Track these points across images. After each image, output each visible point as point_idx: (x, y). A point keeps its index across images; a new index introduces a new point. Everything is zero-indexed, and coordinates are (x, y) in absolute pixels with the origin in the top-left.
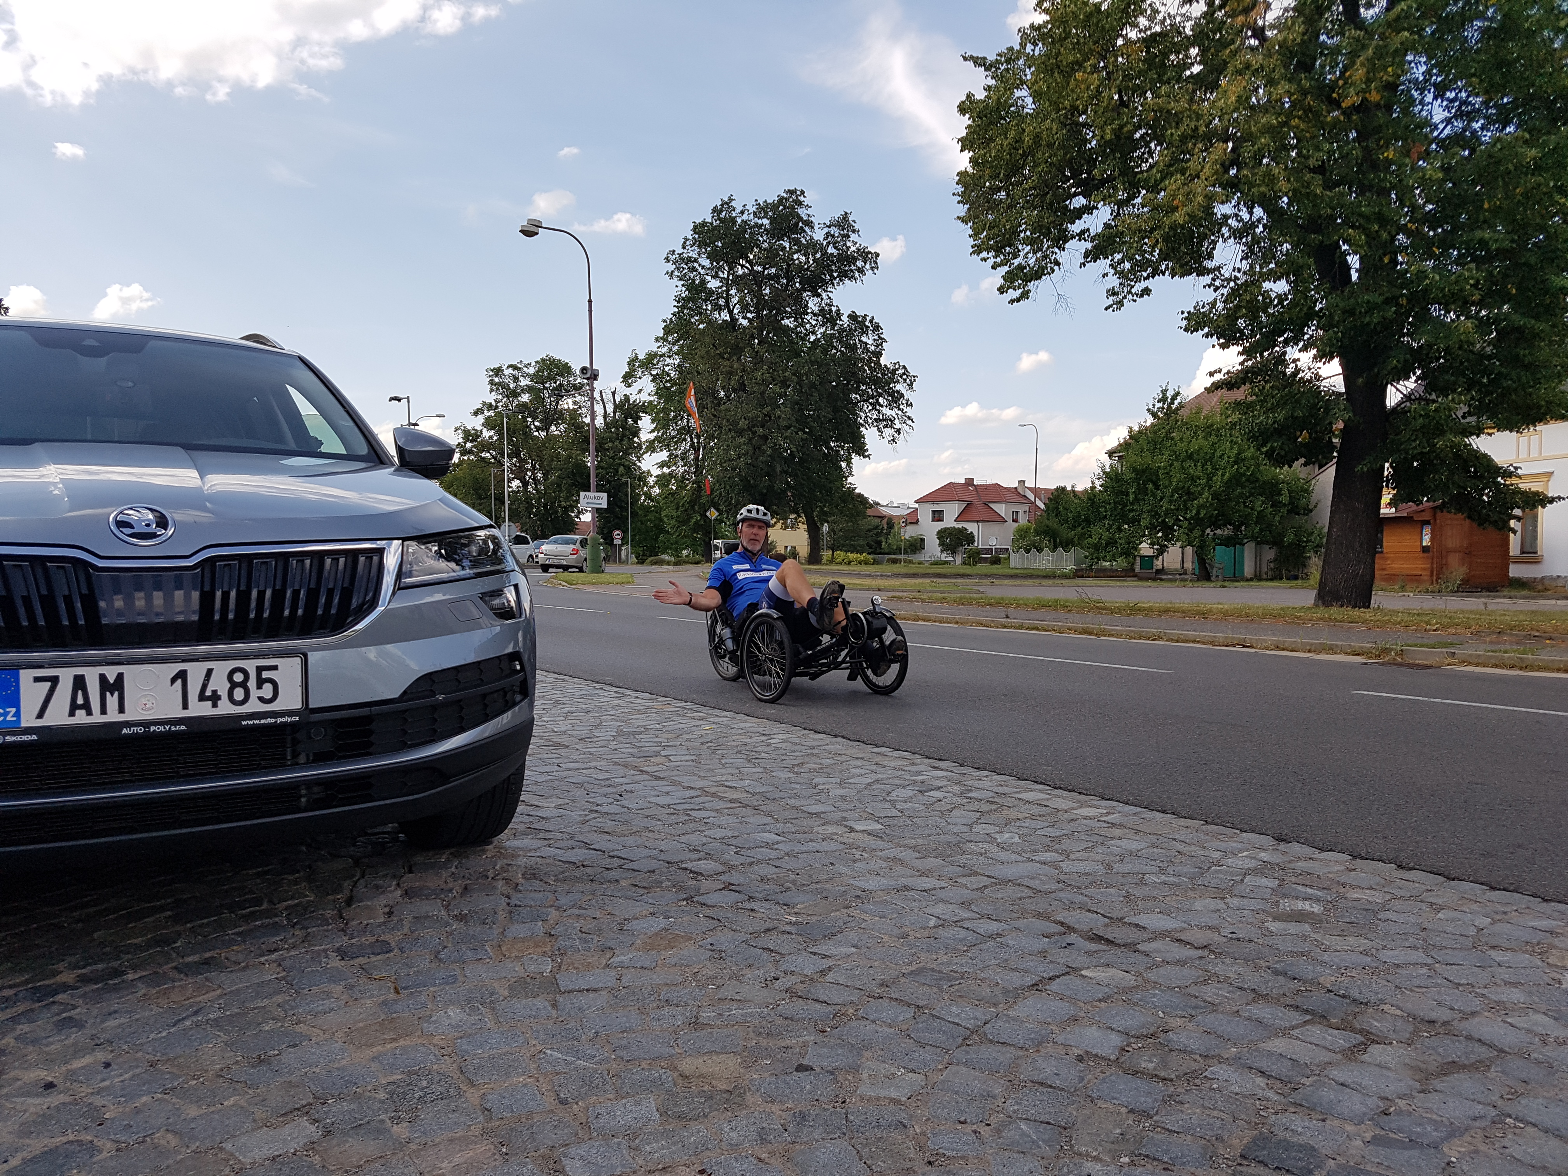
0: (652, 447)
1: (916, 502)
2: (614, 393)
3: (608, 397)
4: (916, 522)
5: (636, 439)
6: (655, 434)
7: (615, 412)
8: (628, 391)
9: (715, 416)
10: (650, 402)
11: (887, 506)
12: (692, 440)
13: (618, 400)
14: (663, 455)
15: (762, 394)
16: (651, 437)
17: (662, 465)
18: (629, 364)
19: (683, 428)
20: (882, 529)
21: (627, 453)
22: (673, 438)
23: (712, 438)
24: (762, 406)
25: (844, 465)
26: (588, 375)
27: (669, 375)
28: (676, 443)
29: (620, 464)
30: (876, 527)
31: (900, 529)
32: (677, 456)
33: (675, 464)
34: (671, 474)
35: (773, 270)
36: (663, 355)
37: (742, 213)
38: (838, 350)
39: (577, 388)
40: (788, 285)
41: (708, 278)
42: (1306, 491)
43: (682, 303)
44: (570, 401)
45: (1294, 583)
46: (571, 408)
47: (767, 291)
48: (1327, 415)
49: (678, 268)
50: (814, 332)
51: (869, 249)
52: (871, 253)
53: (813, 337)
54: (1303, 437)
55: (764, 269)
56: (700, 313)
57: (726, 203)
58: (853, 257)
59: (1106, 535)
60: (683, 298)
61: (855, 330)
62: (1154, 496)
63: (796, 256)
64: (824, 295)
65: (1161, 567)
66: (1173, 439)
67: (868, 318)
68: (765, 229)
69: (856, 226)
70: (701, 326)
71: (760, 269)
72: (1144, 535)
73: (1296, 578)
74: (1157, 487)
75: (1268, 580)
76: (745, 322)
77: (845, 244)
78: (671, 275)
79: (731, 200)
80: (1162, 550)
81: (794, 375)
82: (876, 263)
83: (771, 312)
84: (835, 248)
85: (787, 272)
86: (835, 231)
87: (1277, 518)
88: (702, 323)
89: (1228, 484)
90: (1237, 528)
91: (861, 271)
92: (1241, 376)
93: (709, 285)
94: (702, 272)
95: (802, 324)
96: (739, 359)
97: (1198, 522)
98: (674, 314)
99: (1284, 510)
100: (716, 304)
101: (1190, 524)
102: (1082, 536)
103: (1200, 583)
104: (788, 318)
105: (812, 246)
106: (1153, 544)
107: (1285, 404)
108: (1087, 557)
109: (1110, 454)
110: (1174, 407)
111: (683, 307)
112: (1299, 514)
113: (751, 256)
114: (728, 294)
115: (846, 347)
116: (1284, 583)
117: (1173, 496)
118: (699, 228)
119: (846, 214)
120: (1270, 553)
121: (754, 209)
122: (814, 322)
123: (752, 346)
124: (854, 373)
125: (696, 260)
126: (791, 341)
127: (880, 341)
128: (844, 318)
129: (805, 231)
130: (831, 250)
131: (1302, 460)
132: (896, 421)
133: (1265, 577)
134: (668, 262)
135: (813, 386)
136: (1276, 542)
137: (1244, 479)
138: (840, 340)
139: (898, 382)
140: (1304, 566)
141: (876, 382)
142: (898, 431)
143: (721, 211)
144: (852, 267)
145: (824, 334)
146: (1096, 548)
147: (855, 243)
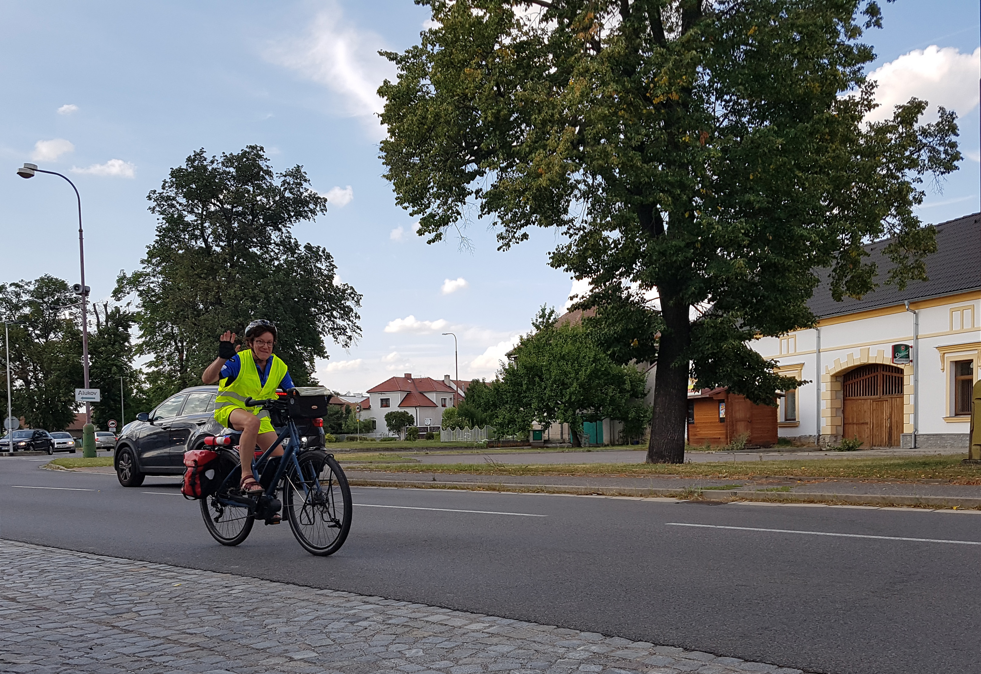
0: (140, 350)
1: (368, 392)
2: (105, 306)
3: (100, 309)
4: (369, 408)
5: (127, 344)
6: (143, 339)
7: (107, 321)
8: (118, 304)
9: (195, 324)
10: (138, 313)
11: (345, 395)
12: (176, 344)
13: (109, 311)
14: (151, 357)
15: (236, 306)
16: (140, 341)
17: (150, 365)
18: (118, 281)
19: (168, 334)
20: (342, 414)
21: (118, 355)
22: (159, 342)
23: (193, 342)
24: (237, 317)
25: (307, 363)
26: (80, 292)
27: (154, 291)
28: (162, 346)
29: (113, 365)
30: (337, 413)
31: (355, 413)
32: (163, 357)
33: (162, 364)
34: (158, 372)
35: (240, 208)
36: (148, 274)
37: (212, 162)
38: (298, 273)
39: (73, 302)
40: (253, 220)
41: (185, 213)
42: (642, 381)
43: (163, 233)
44: (67, 312)
45: (636, 447)
46: (68, 318)
47: (236, 225)
48: (650, 327)
49: (159, 205)
50: (277, 259)
51: (319, 195)
52: (320, 198)
53: (276, 263)
54: (635, 343)
55: (233, 207)
56: (180, 241)
57: (198, 154)
58: (306, 201)
59: (508, 415)
60: (164, 229)
61: (311, 258)
62: (540, 386)
63: (258, 198)
64: (284, 229)
65: (547, 438)
66: (550, 345)
67: (321, 249)
68: (232, 176)
69: (307, 177)
70: (180, 252)
71: (229, 207)
72: (534, 415)
73: (638, 443)
74: (542, 380)
75: (619, 445)
76: (218, 249)
77: (299, 191)
78: (153, 210)
79: (202, 152)
80: (547, 426)
81: (262, 292)
82: (325, 206)
83: (240, 241)
84: (291, 193)
85: (252, 210)
86: (290, 179)
87: (623, 401)
88: (181, 249)
89: (590, 377)
90: (597, 409)
91: (313, 212)
92: (591, 299)
93: (186, 219)
94: (180, 208)
95: (267, 252)
96: (214, 279)
97: (571, 405)
98: (156, 242)
99: (628, 395)
100: (193, 234)
101: (565, 406)
102: (491, 417)
103: (574, 449)
104: (255, 247)
105: (271, 191)
106: (540, 421)
107: (621, 320)
108: (495, 432)
109: (509, 355)
110: (550, 321)
111: (164, 236)
112: (638, 398)
113: (221, 197)
114: (202, 226)
115: (304, 271)
116: (630, 447)
117: (552, 386)
118: (175, 173)
119: (298, 166)
120: (620, 426)
121: (222, 159)
122: (277, 251)
123: (225, 268)
124: (312, 292)
125: (174, 199)
126: (258, 265)
127: (332, 267)
128: (302, 248)
129: (265, 179)
130: (287, 194)
131: (635, 360)
132: (348, 330)
133: (617, 443)
134: (150, 199)
135: (278, 301)
136: (624, 419)
137: (600, 373)
138: (299, 266)
139: (348, 299)
140: (643, 434)
141: (330, 299)
142: (350, 338)
143: (194, 160)
144: (306, 209)
145: (286, 261)
146: (501, 425)
147: (307, 190)
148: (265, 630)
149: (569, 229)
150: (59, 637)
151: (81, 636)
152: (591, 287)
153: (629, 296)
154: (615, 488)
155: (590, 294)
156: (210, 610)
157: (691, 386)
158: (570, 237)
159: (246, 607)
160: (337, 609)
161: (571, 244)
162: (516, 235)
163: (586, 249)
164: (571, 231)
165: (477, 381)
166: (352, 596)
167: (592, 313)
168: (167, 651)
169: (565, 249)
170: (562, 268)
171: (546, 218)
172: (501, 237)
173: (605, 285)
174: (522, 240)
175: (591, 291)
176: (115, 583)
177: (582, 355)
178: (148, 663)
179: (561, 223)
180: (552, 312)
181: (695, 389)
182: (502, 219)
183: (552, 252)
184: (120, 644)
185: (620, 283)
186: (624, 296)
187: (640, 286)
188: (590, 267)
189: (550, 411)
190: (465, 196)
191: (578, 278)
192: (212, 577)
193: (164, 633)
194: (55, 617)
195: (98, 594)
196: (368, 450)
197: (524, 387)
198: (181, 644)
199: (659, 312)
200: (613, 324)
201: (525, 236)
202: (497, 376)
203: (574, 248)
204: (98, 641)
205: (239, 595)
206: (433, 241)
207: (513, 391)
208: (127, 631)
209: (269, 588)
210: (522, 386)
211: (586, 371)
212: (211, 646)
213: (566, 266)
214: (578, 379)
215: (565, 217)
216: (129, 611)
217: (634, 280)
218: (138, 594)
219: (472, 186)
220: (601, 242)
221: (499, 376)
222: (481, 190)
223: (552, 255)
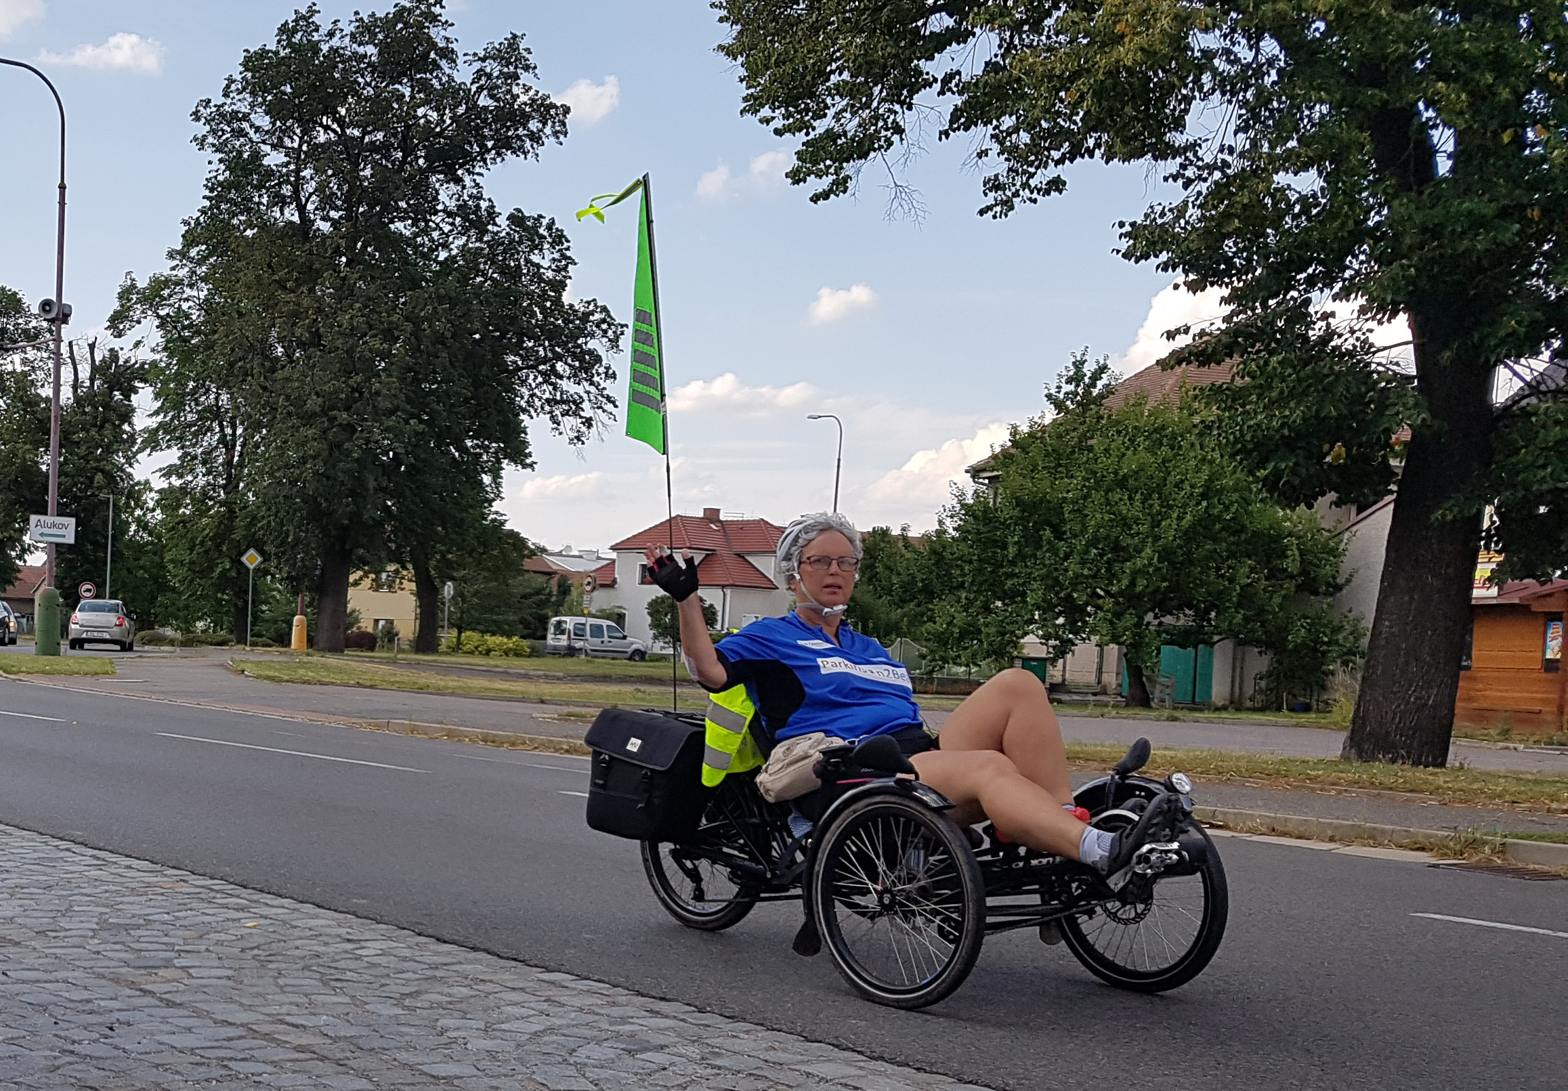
0: (152, 441)
1: (613, 548)
2: (92, 347)
3: (82, 352)
4: (612, 584)
5: (126, 427)
6: (160, 418)
7: (92, 380)
8: (116, 343)
9: (265, 389)
10: (154, 364)
11: (559, 554)
12: (222, 430)
13: (98, 358)
14: (172, 456)
15: (350, 352)
16: (153, 422)
17: (168, 472)
18: (121, 296)
19: (208, 409)
20: (550, 594)
21: (109, 451)
22: (190, 425)
23: (258, 426)
24: (348, 374)
25: (486, 479)
26: (52, 315)
27: (187, 317)
28: (195, 435)
29: (97, 469)
30: (539, 592)
31: (581, 595)
32: (195, 457)
33: (192, 471)
34: (183, 490)
35: (380, 136)
36: (179, 283)
37: (331, 34)
38: (487, 277)
39: (32, 337)
40: (404, 161)
41: (266, 148)
42: (1334, 552)
43: (219, 192)
44: (17, 358)
45: (1303, 718)
46: (19, 369)
47: (368, 172)
48: (1382, 415)
49: (213, 132)
50: (446, 246)
51: (553, 100)
52: (555, 107)
53: (443, 255)
54: (1336, 454)
55: (364, 133)
56: (249, 210)
57: (304, 18)
58: (523, 112)
59: (961, 618)
60: (220, 184)
61: (520, 242)
62: (1054, 551)
63: (420, 112)
64: (467, 180)
65: (1058, 679)
66: (1090, 449)
67: (545, 222)
68: (370, 64)
69: (532, 60)
70: (249, 233)
71: (357, 133)
72: (1031, 621)
73: (1307, 708)
74: (1059, 535)
75: (1255, 710)
76: (325, 227)
77: (509, 92)
78: (201, 142)
79: (312, 11)
80: (1063, 649)
81: (407, 319)
82: (564, 124)
83: (372, 208)
84: (492, 97)
85: (404, 138)
86: (493, 67)
87: (1277, 600)
88: (251, 227)
89: (1189, 535)
90: (1202, 615)
91: (536, 138)
92: (1225, 339)
93: (266, 162)
94: (256, 137)
95: (426, 232)
96: (312, 290)
97: (1131, 600)
98: (203, 212)
99: (1289, 585)
100: (277, 195)
101: (1117, 603)
102: (916, 620)
103: (1130, 712)
104: (402, 219)
105: (453, 92)
106: (1047, 637)
107: (1305, 393)
108: (923, 657)
109: (975, 472)
110: (1095, 392)
111: (220, 198)
112: (1317, 593)
113: (343, 111)
114: (298, 178)
115: (501, 273)
116: (1285, 717)
117: (1087, 552)
118: (254, 62)
119: (515, 37)
120: (1259, 663)
121: (352, 28)
122: (447, 228)
123: (336, 268)
124: (514, 319)
125: (246, 117)
126: (405, 261)
127: (564, 262)
128: (502, 221)
129: (439, 68)
130: (484, 101)
131: (1332, 496)
132: (586, 405)
133: (1249, 704)
134: (198, 119)
135: (439, 339)
136: (1273, 643)
137: (1218, 526)
138: (492, 259)
139: (592, 335)
140: (1323, 688)
141: (553, 335)
142: (588, 422)
143: (295, 31)
144: (521, 132)
145: (463, 249)
146: (942, 640)
147: (527, 89)
148: (444, 1040)
149: (1183, 167)
150: (45, 998)
151: (88, 1001)
152: (1227, 309)
153: (1330, 334)
154: (1261, 814)
155: (1224, 326)
156: (325, 984)
157: (1483, 570)
158: (1186, 186)
159: (394, 989)
160: (591, 1018)
161: (1185, 203)
162: (1032, 182)
163: (1226, 216)
164: (1190, 172)
165: (883, 534)
166: (621, 995)
167: (1222, 373)
168: (255, 1053)
169: (1170, 216)
170: (1153, 261)
171: (1125, 142)
172: (994, 185)
173: (1264, 306)
174: (1047, 192)
175: (1227, 319)
176: (134, 907)
177: (1174, 477)
178: (224, 1072)
179: (1164, 151)
180: (1103, 369)
181: (1496, 578)
182: (1001, 143)
183: (1128, 220)
184: (163, 1027)
185: (1307, 302)
186: (1314, 334)
187: (1362, 311)
188: (1229, 261)
189: (1075, 614)
190: (913, 91)
191: (1194, 287)
192: (316, 917)
193: (243, 1017)
194: (30, 960)
195: (104, 926)
196: (606, 679)
197: (1012, 551)
198: (280, 1044)
199: (1409, 379)
200: (1281, 401)
201: (1057, 185)
202: (941, 522)
203: (1193, 213)
204: (123, 1016)
205: (377, 960)
206: (825, 195)
207: (980, 560)
208: (170, 1004)
209: (437, 953)
210: (1004, 547)
211: (1180, 518)
212: (339, 1055)
213: (1164, 256)
214: (1157, 538)
215: (1179, 139)
216: (168, 964)
217: (1344, 295)
218: (180, 933)
219: (936, 67)
220: (1268, 201)
221: (948, 521)
222: (958, 73)
223: (1127, 228)
